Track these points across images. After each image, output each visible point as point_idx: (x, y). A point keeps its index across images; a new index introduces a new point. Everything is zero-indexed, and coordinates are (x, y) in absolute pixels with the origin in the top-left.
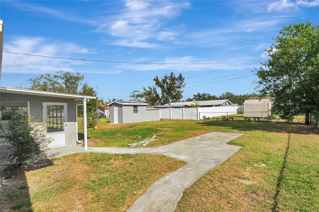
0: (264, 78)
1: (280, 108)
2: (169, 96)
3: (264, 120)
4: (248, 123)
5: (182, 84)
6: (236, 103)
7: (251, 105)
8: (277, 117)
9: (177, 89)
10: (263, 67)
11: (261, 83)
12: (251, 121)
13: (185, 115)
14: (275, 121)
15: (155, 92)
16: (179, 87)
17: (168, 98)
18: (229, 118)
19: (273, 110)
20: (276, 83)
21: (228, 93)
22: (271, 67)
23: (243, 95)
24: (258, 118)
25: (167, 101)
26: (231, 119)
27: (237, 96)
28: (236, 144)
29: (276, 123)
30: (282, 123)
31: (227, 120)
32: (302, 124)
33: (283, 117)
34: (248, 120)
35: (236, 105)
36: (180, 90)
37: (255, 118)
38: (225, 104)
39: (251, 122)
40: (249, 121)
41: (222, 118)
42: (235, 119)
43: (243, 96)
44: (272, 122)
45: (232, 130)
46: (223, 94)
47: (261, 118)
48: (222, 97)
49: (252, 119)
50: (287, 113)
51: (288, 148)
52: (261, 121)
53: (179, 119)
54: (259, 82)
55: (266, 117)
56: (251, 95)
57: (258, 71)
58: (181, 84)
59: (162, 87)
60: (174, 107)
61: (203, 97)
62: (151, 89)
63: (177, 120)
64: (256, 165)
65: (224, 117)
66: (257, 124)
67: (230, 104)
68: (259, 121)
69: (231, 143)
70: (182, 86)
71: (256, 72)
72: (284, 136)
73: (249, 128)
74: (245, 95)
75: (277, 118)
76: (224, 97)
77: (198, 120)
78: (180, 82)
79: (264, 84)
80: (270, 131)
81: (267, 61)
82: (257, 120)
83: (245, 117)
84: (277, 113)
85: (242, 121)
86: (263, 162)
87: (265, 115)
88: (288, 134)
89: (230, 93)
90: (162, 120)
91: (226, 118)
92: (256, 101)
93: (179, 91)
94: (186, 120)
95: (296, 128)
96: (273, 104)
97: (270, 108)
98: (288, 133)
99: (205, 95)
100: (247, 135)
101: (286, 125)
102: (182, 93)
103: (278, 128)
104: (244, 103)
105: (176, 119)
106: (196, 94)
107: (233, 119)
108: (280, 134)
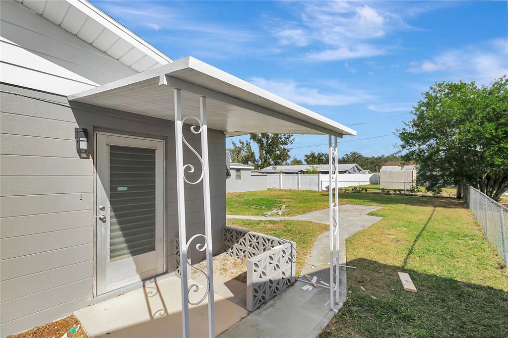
0: (407, 142)
1: (427, 178)
2: (271, 155)
3: (407, 193)
4: (386, 196)
5: (290, 139)
6: (367, 169)
7: (390, 172)
8: (423, 189)
9: (282, 146)
10: (407, 127)
11: (403, 147)
12: (390, 194)
13: (301, 184)
14: (420, 194)
15: (249, 149)
16: (285, 143)
17: (269, 159)
18: (361, 189)
19: (418, 180)
20: (421, 147)
21: (354, 154)
22: (416, 128)
23: (376, 156)
24: (399, 191)
25: (266, 163)
26: (364, 191)
27: (367, 159)
28: (377, 215)
29: (422, 196)
30: (429, 197)
31: (359, 192)
32: (453, 198)
33: (428, 189)
34: (386, 192)
35: (367, 173)
36: (286, 147)
37: (395, 190)
38: (352, 170)
39: (390, 196)
40: (388, 193)
41: (353, 190)
42: (369, 191)
43: (377, 159)
44: (416, 195)
45: (369, 203)
46: (347, 155)
47: (403, 190)
48: (346, 159)
49: (391, 192)
50: (434, 184)
51: (430, 219)
52: (403, 195)
53: (293, 189)
54: (401, 146)
55: (409, 189)
56: (388, 157)
57: (401, 132)
58: (288, 138)
59: (259, 141)
60: (284, 173)
61: (319, 159)
62: (243, 143)
63: (290, 191)
64: (398, 228)
65: (355, 188)
66: (398, 197)
67: (359, 170)
68: (400, 194)
69: (371, 214)
70: (289, 142)
71: (398, 134)
72: (429, 209)
73: (388, 201)
74: (380, 158)
75: (423, 191)
76: (348, 159)
77: (320, 190)
78: (286, 136)
79: (407, 148)
80: (413, 204)
81: (412, 120)
82: (398, 192)
83: (383, 189)
84: (422, 185)
85: (379, 193)
86: (405, 227)
87: (408, 187)
88: (434, 208)
89: (357, 154)
90: (270, 190)
91: (358, 189)
92: (397, 168)
93: (285, 149)
94: (303, 191)
95: (445, 202)
96: (418, 173)
97: (415, 178)
98: (433, 206)
99: (321, 156)
100: (387, 208)
101: (433, 199)
102: (289, 151)
103: (423, 201)
104: (380, 170)
105: (289, 189)
106: (309, 154)
107: (366, 191)
108: (424, 207)
